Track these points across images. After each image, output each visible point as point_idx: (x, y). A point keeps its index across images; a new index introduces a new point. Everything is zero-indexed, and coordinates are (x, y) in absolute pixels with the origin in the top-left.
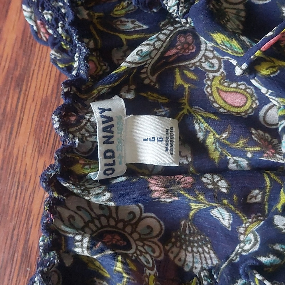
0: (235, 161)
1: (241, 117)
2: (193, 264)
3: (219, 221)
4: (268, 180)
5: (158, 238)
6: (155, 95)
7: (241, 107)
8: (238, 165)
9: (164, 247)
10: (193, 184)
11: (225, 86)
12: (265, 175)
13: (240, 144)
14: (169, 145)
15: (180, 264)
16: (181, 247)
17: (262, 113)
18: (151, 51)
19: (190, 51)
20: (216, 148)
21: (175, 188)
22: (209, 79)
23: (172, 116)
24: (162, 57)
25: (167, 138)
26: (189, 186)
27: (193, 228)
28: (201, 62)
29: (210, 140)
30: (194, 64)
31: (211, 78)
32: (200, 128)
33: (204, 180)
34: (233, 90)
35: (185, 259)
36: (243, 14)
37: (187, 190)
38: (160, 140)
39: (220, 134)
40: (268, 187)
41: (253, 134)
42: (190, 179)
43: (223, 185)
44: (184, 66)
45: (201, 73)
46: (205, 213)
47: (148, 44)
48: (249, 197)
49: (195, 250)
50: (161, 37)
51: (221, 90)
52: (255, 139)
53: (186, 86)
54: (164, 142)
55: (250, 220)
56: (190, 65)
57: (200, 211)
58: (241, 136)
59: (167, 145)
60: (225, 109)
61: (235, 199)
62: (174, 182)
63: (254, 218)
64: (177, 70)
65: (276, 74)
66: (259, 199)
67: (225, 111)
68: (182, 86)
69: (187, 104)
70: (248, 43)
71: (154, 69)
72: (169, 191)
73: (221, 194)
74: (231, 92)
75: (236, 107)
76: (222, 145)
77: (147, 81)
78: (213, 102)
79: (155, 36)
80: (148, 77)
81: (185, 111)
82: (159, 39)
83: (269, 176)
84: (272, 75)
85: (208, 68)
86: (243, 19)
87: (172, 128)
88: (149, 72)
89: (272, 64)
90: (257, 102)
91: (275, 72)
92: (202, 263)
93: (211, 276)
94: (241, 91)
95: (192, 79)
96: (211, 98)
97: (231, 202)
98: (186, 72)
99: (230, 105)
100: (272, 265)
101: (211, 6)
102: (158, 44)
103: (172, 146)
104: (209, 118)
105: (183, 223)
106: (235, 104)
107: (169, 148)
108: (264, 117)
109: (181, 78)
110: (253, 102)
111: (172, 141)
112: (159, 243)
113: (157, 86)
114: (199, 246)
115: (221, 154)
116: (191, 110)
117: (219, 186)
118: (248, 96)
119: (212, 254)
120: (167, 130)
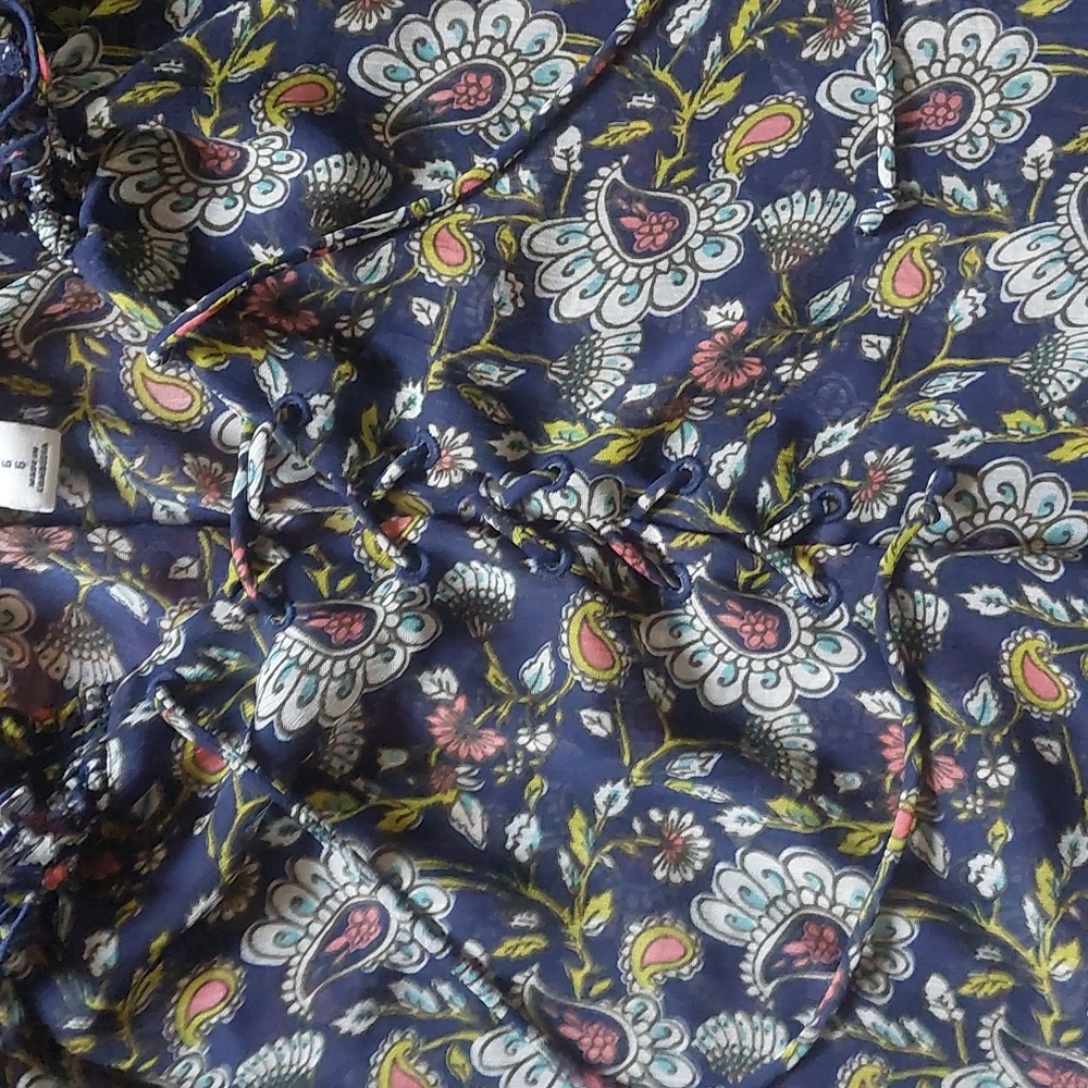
0: (164, 507)
1: (178, 431)
2: (81, 678)
3: (126, 607)
4: (205, 543)
5: (22, 632)
6: (27, 381)
7: (183, 411)
8: (170, 513)
9: (31, 648)
10: (72, 544)
11: (156, 373)
12: (201, 534)
13: (163, 479)
14: (37, 475)
15: (58, 676)
16: (61, 649)
17: (217, 425)
18: (14, 308)
19: (94, 307)
20: (128, 484)
21: (42, 549)
22: (129, 358)
23: (48, 423)
24: (38, 315)
25: (35, 463)
26: (64, 546)
27: (85, 618)
28: (116, 326)
29: (117, 469)
30: (103, 328)
31: (133, 355)
32: (99, 448)
33: (92, 538)
34: (171, 380)
35: (68, 668)
36: (184, 250)
37: (59, 553)
38: (22, 465)
39: (132, 459)
40: (207, 554)
41: (186, 464)
42: (68, 535)
43: (124, 548)
44: (86, 330)
45: (115, 345)
46: (100, 593)
47: (7, 296)
48: (172, 570)
49: (85, 655)
50: (34, 283)
51: (150, 379)
52: (188, 473)
53: (89, 367)
54: (28, 469)
55: (178, 608)
56: (97, 330)
57: (93, 589)
58: (164, 467)
59: (33, 475)
60: (153, 414)
61: (144, 571)
62: (39, 539)
63: (183, 604)
64: (73, 336)
65: (224, 366)
66: (194, 572)
67: (152, 418)
68: (82, 365)
69: (87, 401)
70: (170, 314)
71: (29, 332)
72: (29, 554)
73: (118, 562)
74: (167, 383)
75: (172, 411)
76: (137, 479)
77: (14, 354)
78: (134, 400)
79: (23, 280)
80: (15, 347)
81: (78, 415)
82: (28, 287)
83: (208, 536)
84: (216, 369)
85: (129, 338)
86: (184, 261)
87: (45, 446)
88: (18, 339)
89: (214, 351)
90: (210, 404)
91: (222, 363)
92: (95, 675)
93: (103, 698)
94: (185, 384)
95: (99, 355)
96: (131, 392)
97: (137, 575)
98: (89, 341)
99: (162, 406)
100: (198, 680)
101: (110, 246)
102: (27, 296)
103: (42, 476)
104: (117, 431)
105: (67, 608)
106: (171, 407)
107: (37, 480)
108: (220, 433)
109: (81, 351)
110: (203, 404)
111: (43, 469)
112: (23, 640)
113: (33, 363)
114: (92, 648)
115: (138, 493)
116: (91, 412)
117: (115, 549)
118: (195, 393)
119: (114, 662)
120: (36, 450)
